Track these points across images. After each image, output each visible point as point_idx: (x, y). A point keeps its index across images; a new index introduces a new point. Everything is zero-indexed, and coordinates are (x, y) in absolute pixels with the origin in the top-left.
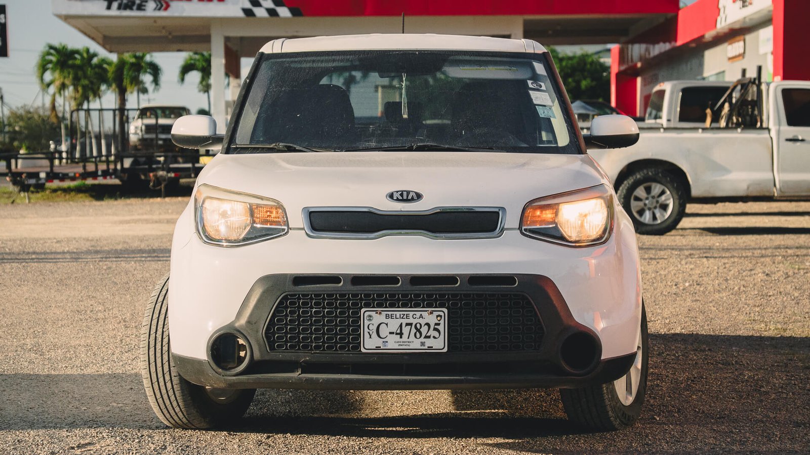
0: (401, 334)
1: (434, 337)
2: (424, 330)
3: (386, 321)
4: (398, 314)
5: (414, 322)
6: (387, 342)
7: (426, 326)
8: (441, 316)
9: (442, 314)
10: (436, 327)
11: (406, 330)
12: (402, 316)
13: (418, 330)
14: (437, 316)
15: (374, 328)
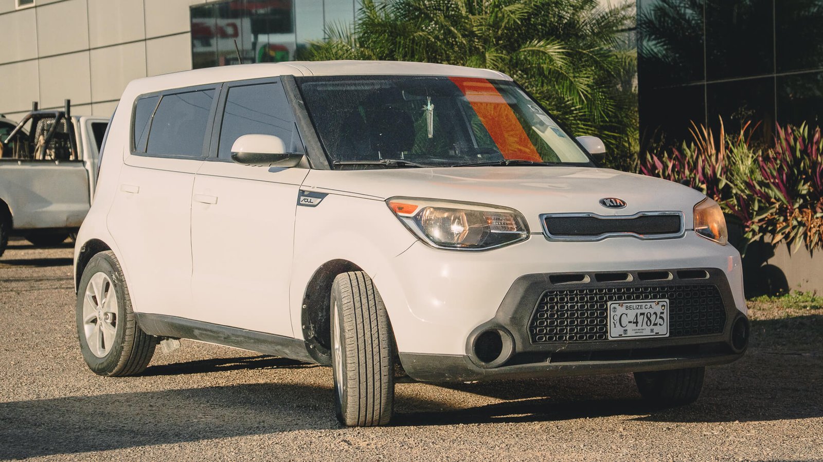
0: (637, 323)
1: (660, 325)
2: (653, 318)
3: (626, 312)
4: (635, 305)
5: (646, 311)
6: (627, 330)
7: (654, 315)
8: (664, 306)
9: (665, 304)
10: (661, 315)
11: (640, 319)
12: (637, 307)
13: (649, 319)
14: (662, 306)
15: (617, 318)
